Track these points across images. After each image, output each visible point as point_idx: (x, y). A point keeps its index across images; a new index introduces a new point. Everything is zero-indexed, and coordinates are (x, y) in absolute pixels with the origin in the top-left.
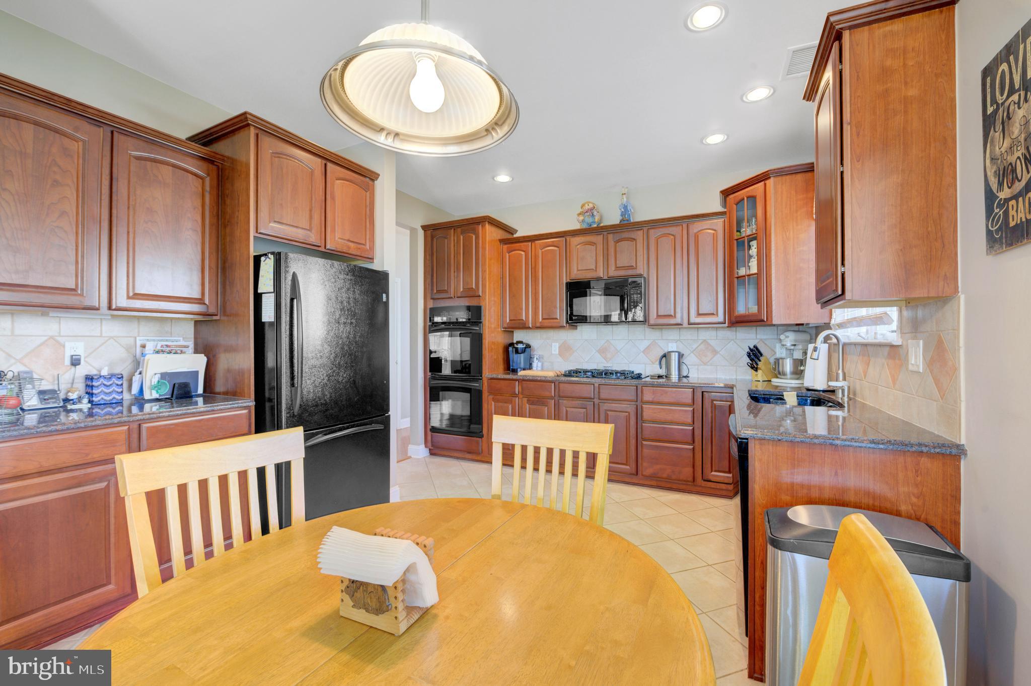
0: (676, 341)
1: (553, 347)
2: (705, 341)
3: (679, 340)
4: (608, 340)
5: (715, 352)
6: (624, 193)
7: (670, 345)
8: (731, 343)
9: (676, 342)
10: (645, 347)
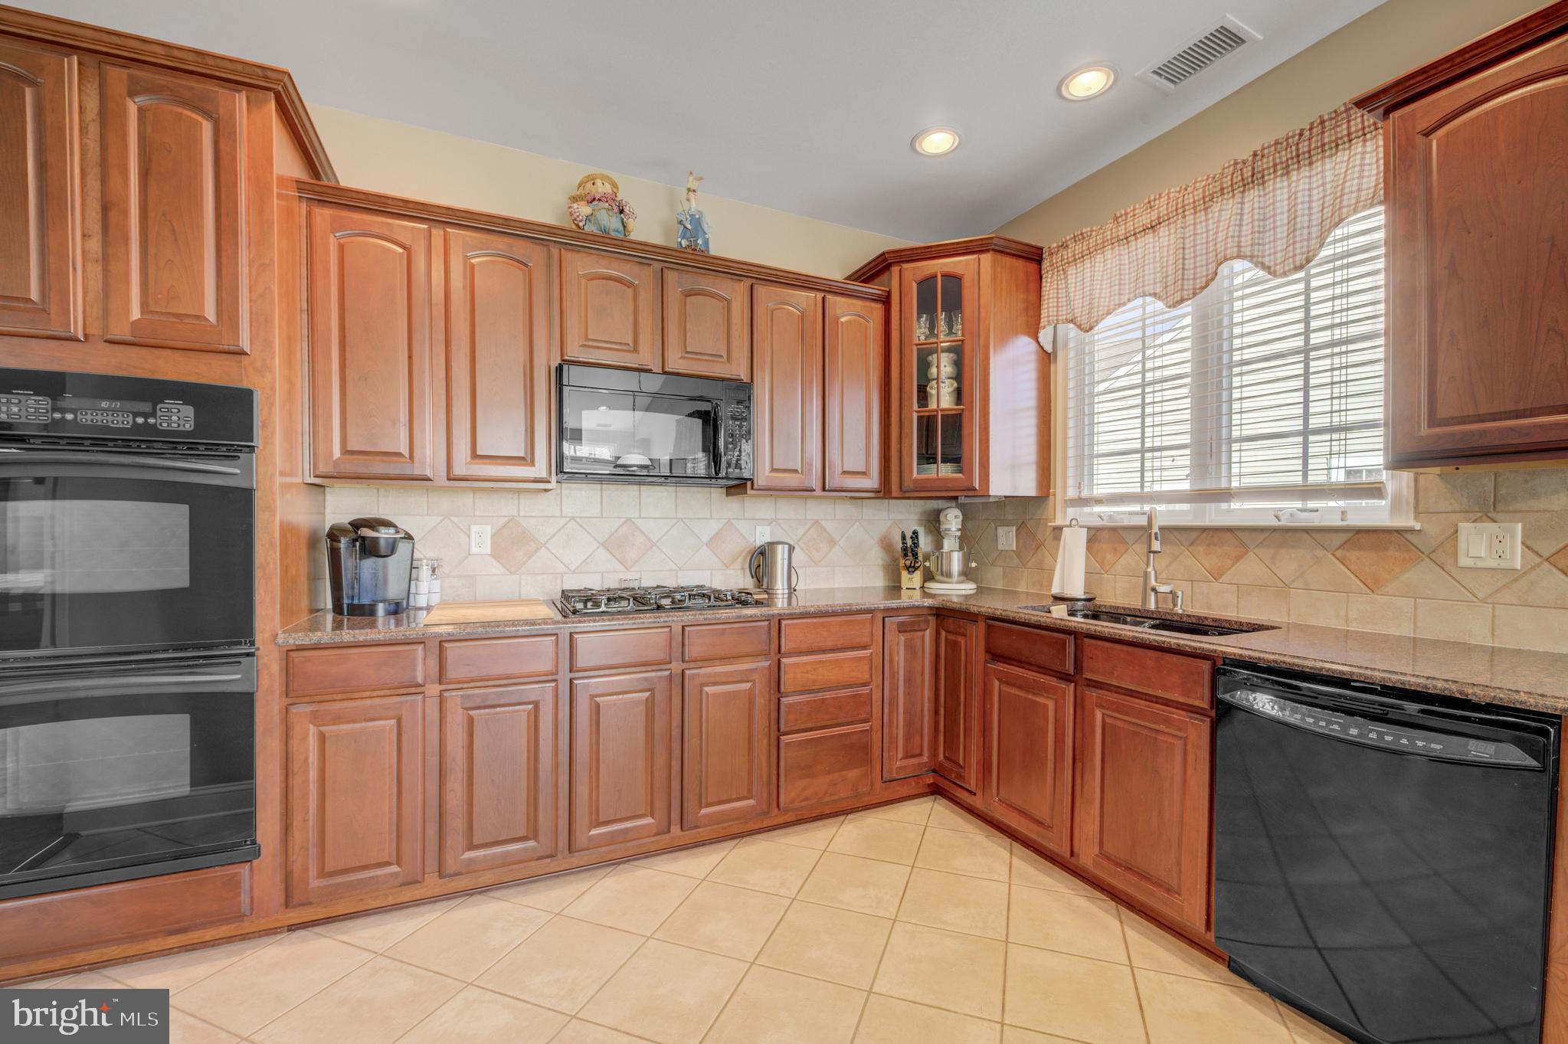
0: (770, 522)
1: (473, 536)
2: (816, 522)
3: (775, 520)
4: (628, 519)
5: (832, 542)
6: (692, 188)
7: (759, 529)
8: (855, 527)
9: (769, 525)
10: (713, 533)
